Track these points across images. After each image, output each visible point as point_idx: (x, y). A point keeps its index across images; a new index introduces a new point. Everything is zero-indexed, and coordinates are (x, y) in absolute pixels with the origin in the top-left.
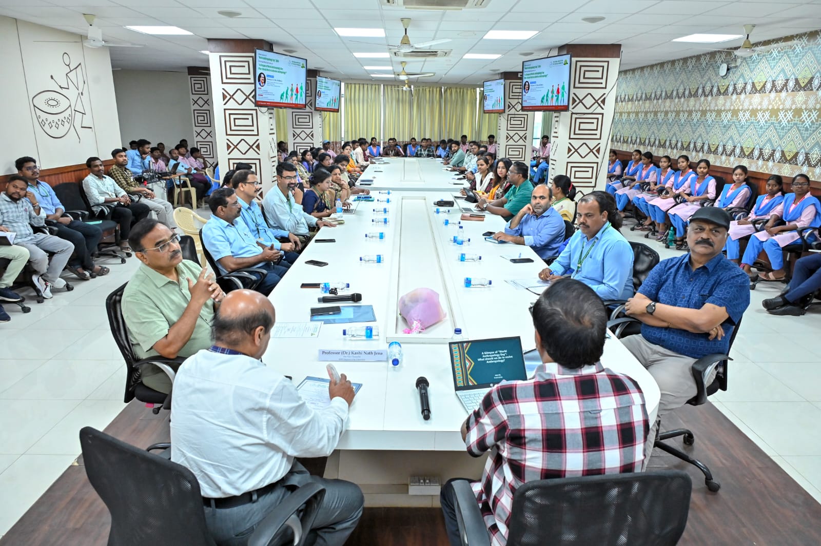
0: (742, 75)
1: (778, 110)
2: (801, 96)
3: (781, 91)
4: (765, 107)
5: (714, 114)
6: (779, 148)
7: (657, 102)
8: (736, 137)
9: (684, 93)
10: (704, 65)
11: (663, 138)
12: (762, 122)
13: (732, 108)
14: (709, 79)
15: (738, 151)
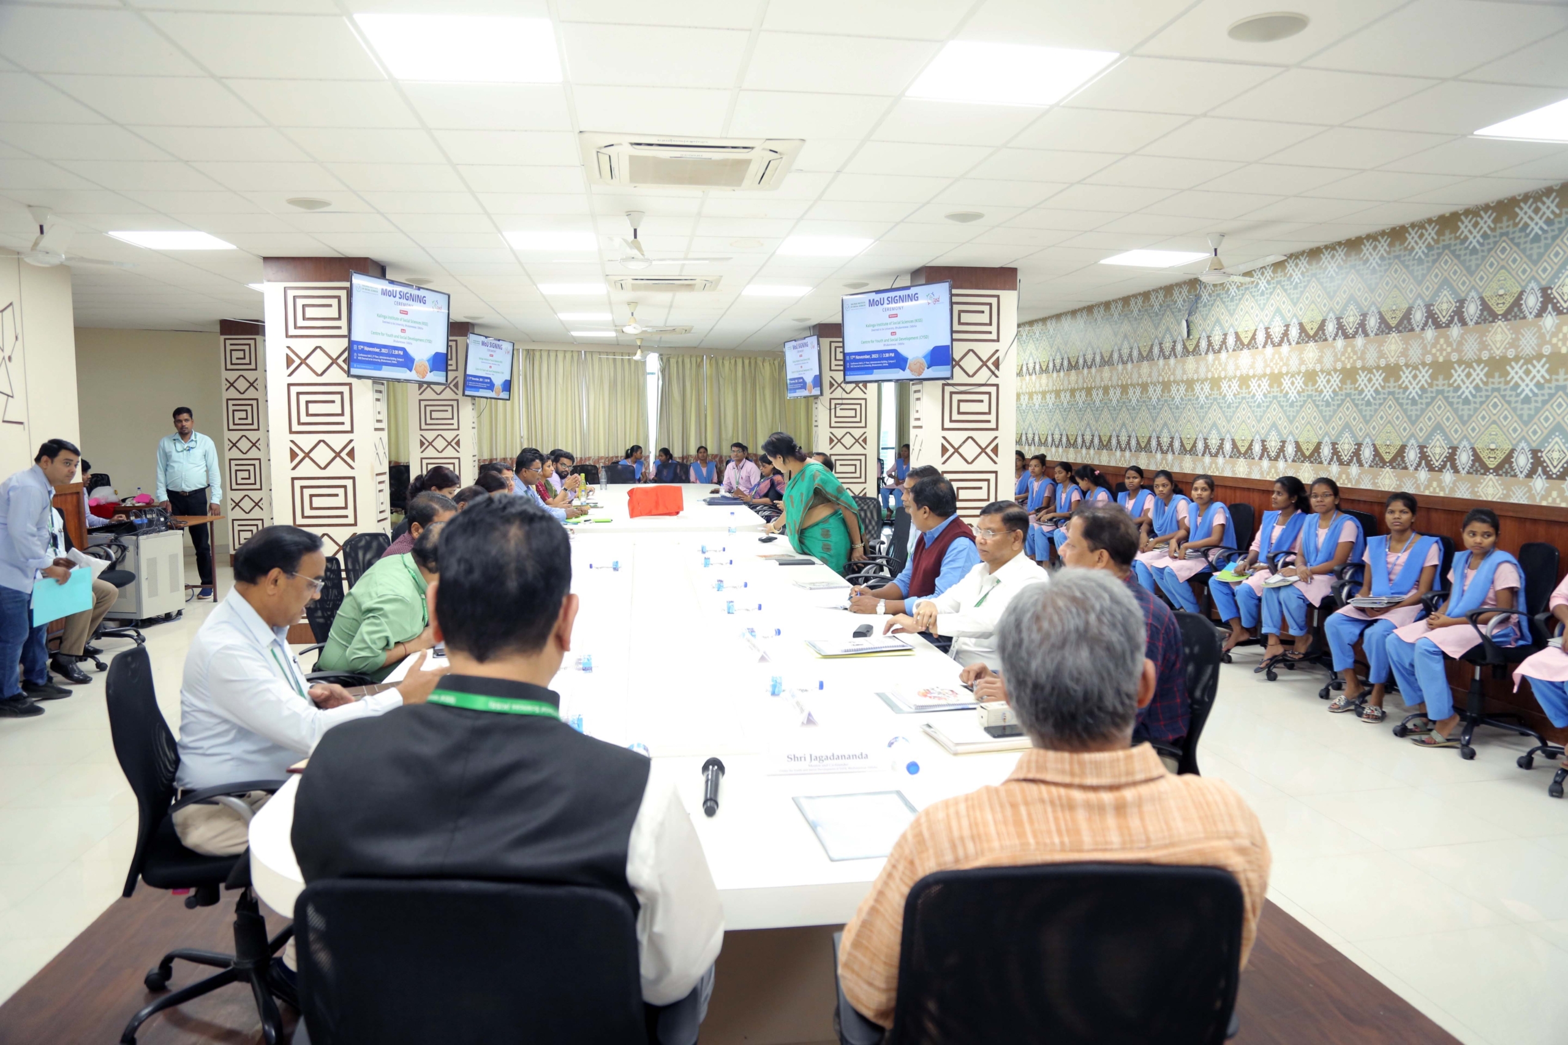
0: (1218, 321)
1: (1281, 375)
2: (1311, 351)
3: (1280, 344)
4: (1259, 371)
5: (1183, 388)
6: (1290, 438)
7: (1089, 373)
8: (1222, 423)
9: (1130, 355)
10: (1156, 307)
11: (1105, 432)
12: (1259, 397)
13: (1210, 376)
14: (1168, 329)
15: (1228, 446)
